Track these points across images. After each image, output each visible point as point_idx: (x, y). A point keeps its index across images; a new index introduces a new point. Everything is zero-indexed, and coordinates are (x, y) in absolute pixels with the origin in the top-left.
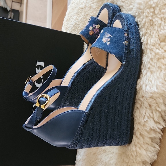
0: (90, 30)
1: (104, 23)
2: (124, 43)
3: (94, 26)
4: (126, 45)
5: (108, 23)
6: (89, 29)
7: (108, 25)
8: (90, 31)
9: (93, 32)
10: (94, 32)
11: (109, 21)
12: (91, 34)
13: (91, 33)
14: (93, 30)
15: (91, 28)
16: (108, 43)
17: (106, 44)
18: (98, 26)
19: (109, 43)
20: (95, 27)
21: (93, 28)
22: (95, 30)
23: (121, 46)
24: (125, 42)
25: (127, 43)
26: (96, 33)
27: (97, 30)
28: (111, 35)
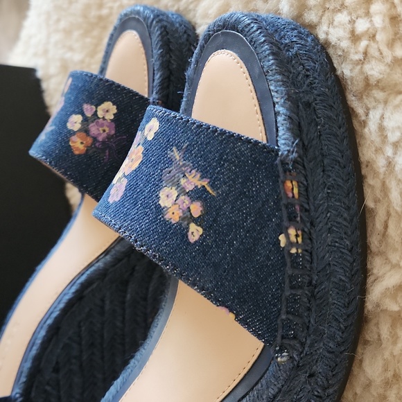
0: (74, 133)
1: (130, 91)
2: (282, 238)
3: (88, 109)
4: (294, 251)
5: (150, 92)
6: (69, 126)
7: (151, 100)
8: (74, 138)
9: (89, 140)
10: (95, 139)
11: (151, 80)
12: (81, 147)
13: (78, 145)
14: (85, 130)
15: (75, 122)
16: (195, 232)
17: (181, 231)
18: (108, 110)
19: (201, 230)
20: (95, 114)
21: (86, 120)
22: (94, 129)
23: (268, 258)
24: (288, 236)
25: (300, 240)
26: (103, 142)
27: (102, 125)
28: (205, 183)
